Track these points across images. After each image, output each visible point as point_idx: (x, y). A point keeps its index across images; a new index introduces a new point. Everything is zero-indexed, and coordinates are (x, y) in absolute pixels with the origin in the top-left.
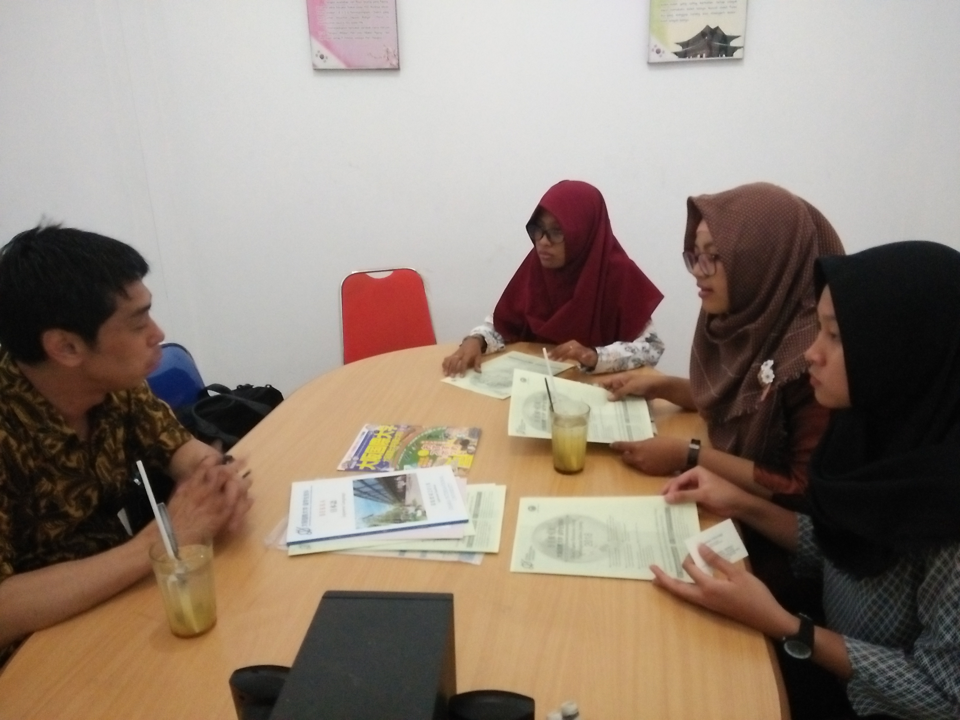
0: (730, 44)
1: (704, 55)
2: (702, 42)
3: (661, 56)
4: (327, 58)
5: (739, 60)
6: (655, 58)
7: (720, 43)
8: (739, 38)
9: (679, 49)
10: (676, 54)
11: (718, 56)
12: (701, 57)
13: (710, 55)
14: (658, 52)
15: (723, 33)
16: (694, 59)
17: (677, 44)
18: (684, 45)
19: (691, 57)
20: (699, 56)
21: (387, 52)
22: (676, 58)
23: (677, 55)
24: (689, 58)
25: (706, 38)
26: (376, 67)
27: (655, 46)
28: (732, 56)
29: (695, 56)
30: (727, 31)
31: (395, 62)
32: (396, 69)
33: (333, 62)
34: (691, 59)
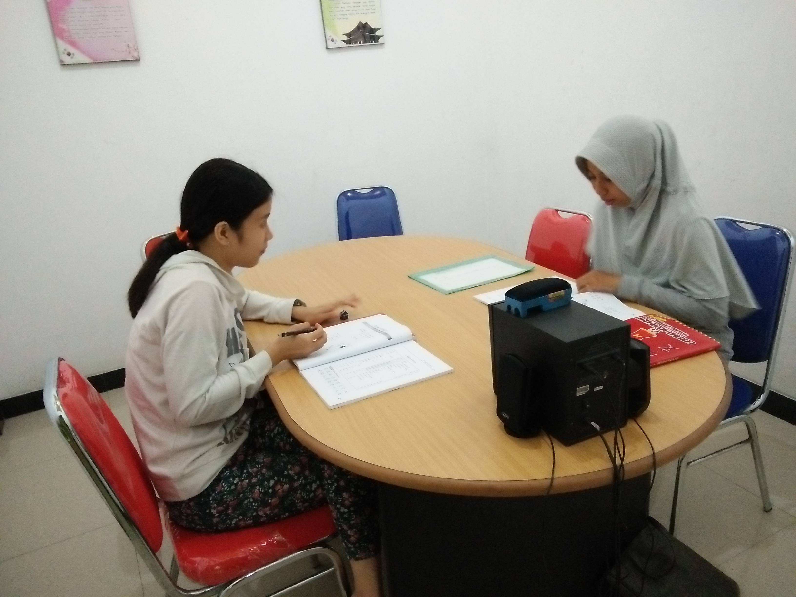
0: (375, 34)
1: (362, 42)
2: (359, 33)
3: (335, 43)
4: (73, 54)
5: (382, 45)
6: (331, 45)
7: (369, 33)
8: (380, 29)
9: (346, 38)
11: (370, 43)
12: (360, 43)
13: (365, 42)
14: (333, 40)
15: (370, 27)
16: (356, 45)
17: (344, 34)
18: (348, 35)
19: (354, 43)
20: (358, 43)
21: (128, 46)
22: (344, 45)
23: (345, 42)
24: (353, 44)
25: (361, 30)
26: (119, 60)
27: (330, 36)
28: (378, 42)
29: (356, 43)
30: (373, 26)
31: (136, 55)
32: (137, 60)
33: (79, 57)
34: (354, 45)
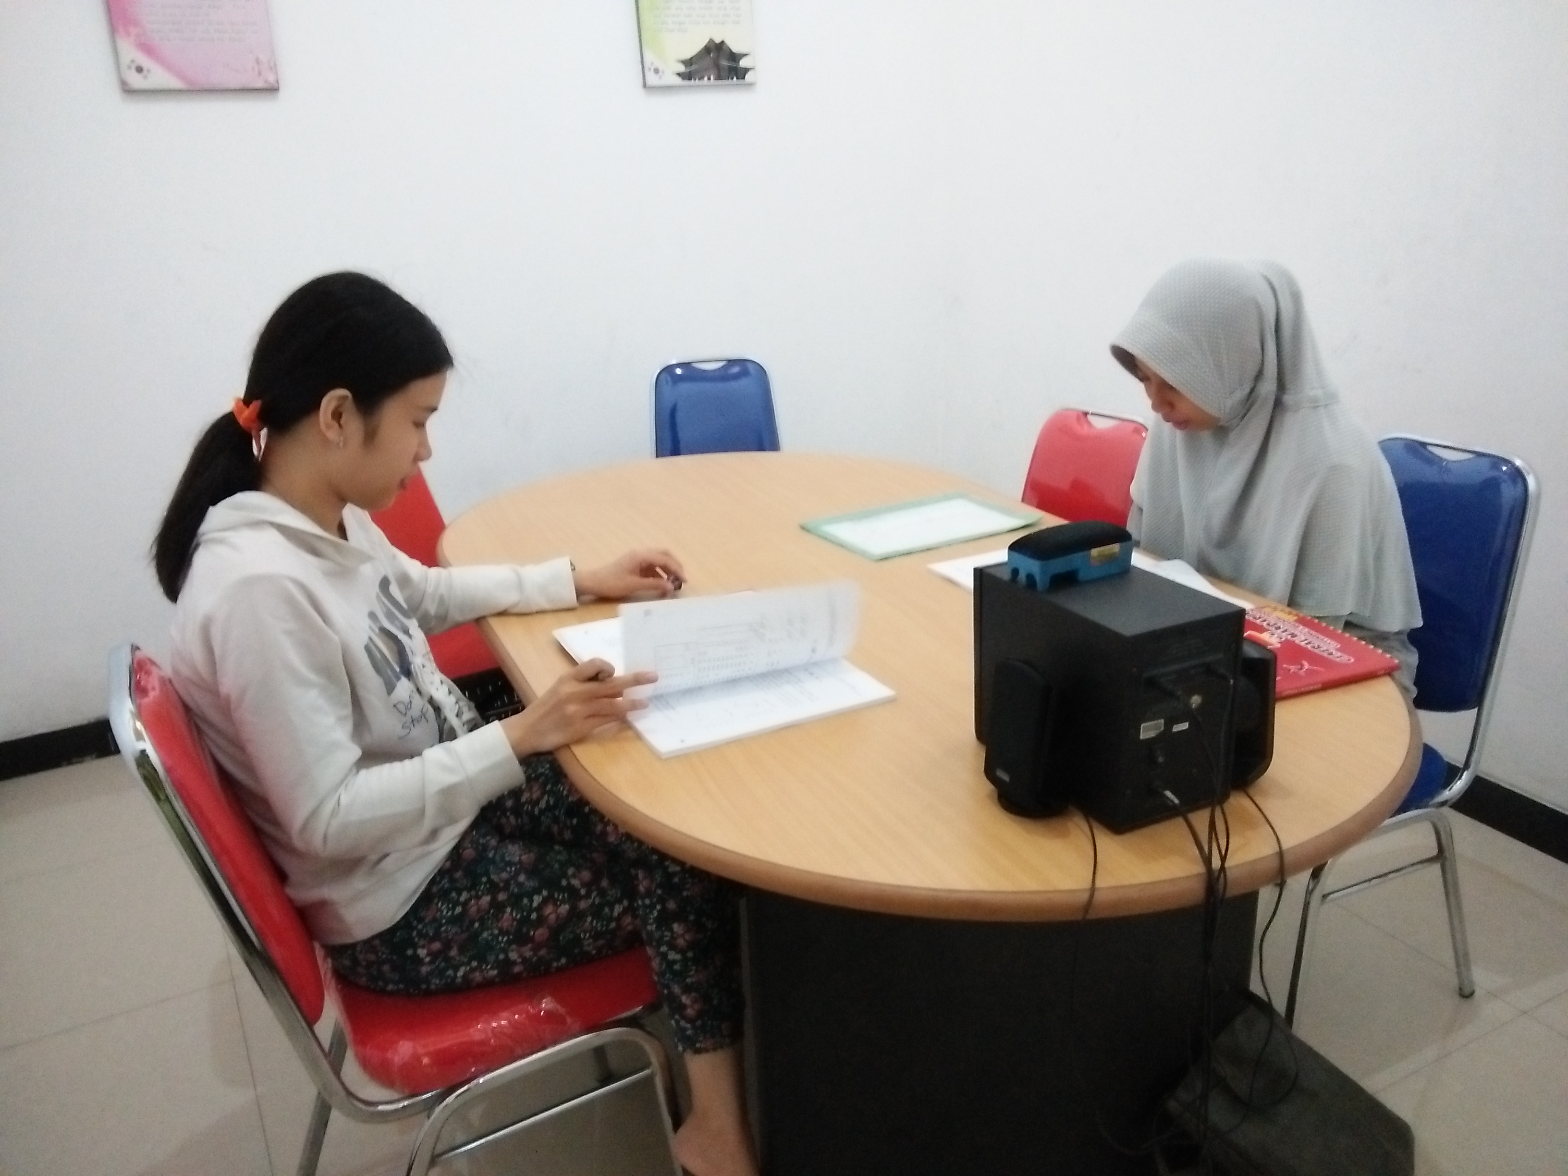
0: (739, 64)
1: (712, 77)
2: (708, 61)
3: (660, 77)
4: (149, 71)
5: (751, 85)
6: (652, 79)
7: (728, 62)
8: (749, 56)
9: (682, 68)
10: (679, 74)
11: (729, 79)
12: (709, 79)
13: (719, 77)
14: (657, 71)
15: (730, 50)
16: (701, 82)
17: (679, 62)
18: (688, 63)
19: (697, 79)
20: (706, 79)
21: (258, 61)
22: (678, 81)
23: (680, 77)
24: (695, 80)
25: (712, 55)
26: (238, 86)
27: (652, 64)
28: (744, 78)
29: (701, 78)
30: (736, 48)
31: (271, 79)
32: (272, 90)
33: (159, 77)
34: (697, 82)
